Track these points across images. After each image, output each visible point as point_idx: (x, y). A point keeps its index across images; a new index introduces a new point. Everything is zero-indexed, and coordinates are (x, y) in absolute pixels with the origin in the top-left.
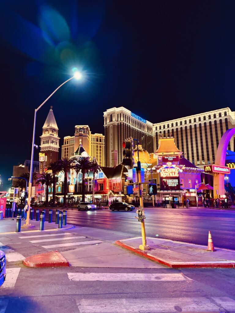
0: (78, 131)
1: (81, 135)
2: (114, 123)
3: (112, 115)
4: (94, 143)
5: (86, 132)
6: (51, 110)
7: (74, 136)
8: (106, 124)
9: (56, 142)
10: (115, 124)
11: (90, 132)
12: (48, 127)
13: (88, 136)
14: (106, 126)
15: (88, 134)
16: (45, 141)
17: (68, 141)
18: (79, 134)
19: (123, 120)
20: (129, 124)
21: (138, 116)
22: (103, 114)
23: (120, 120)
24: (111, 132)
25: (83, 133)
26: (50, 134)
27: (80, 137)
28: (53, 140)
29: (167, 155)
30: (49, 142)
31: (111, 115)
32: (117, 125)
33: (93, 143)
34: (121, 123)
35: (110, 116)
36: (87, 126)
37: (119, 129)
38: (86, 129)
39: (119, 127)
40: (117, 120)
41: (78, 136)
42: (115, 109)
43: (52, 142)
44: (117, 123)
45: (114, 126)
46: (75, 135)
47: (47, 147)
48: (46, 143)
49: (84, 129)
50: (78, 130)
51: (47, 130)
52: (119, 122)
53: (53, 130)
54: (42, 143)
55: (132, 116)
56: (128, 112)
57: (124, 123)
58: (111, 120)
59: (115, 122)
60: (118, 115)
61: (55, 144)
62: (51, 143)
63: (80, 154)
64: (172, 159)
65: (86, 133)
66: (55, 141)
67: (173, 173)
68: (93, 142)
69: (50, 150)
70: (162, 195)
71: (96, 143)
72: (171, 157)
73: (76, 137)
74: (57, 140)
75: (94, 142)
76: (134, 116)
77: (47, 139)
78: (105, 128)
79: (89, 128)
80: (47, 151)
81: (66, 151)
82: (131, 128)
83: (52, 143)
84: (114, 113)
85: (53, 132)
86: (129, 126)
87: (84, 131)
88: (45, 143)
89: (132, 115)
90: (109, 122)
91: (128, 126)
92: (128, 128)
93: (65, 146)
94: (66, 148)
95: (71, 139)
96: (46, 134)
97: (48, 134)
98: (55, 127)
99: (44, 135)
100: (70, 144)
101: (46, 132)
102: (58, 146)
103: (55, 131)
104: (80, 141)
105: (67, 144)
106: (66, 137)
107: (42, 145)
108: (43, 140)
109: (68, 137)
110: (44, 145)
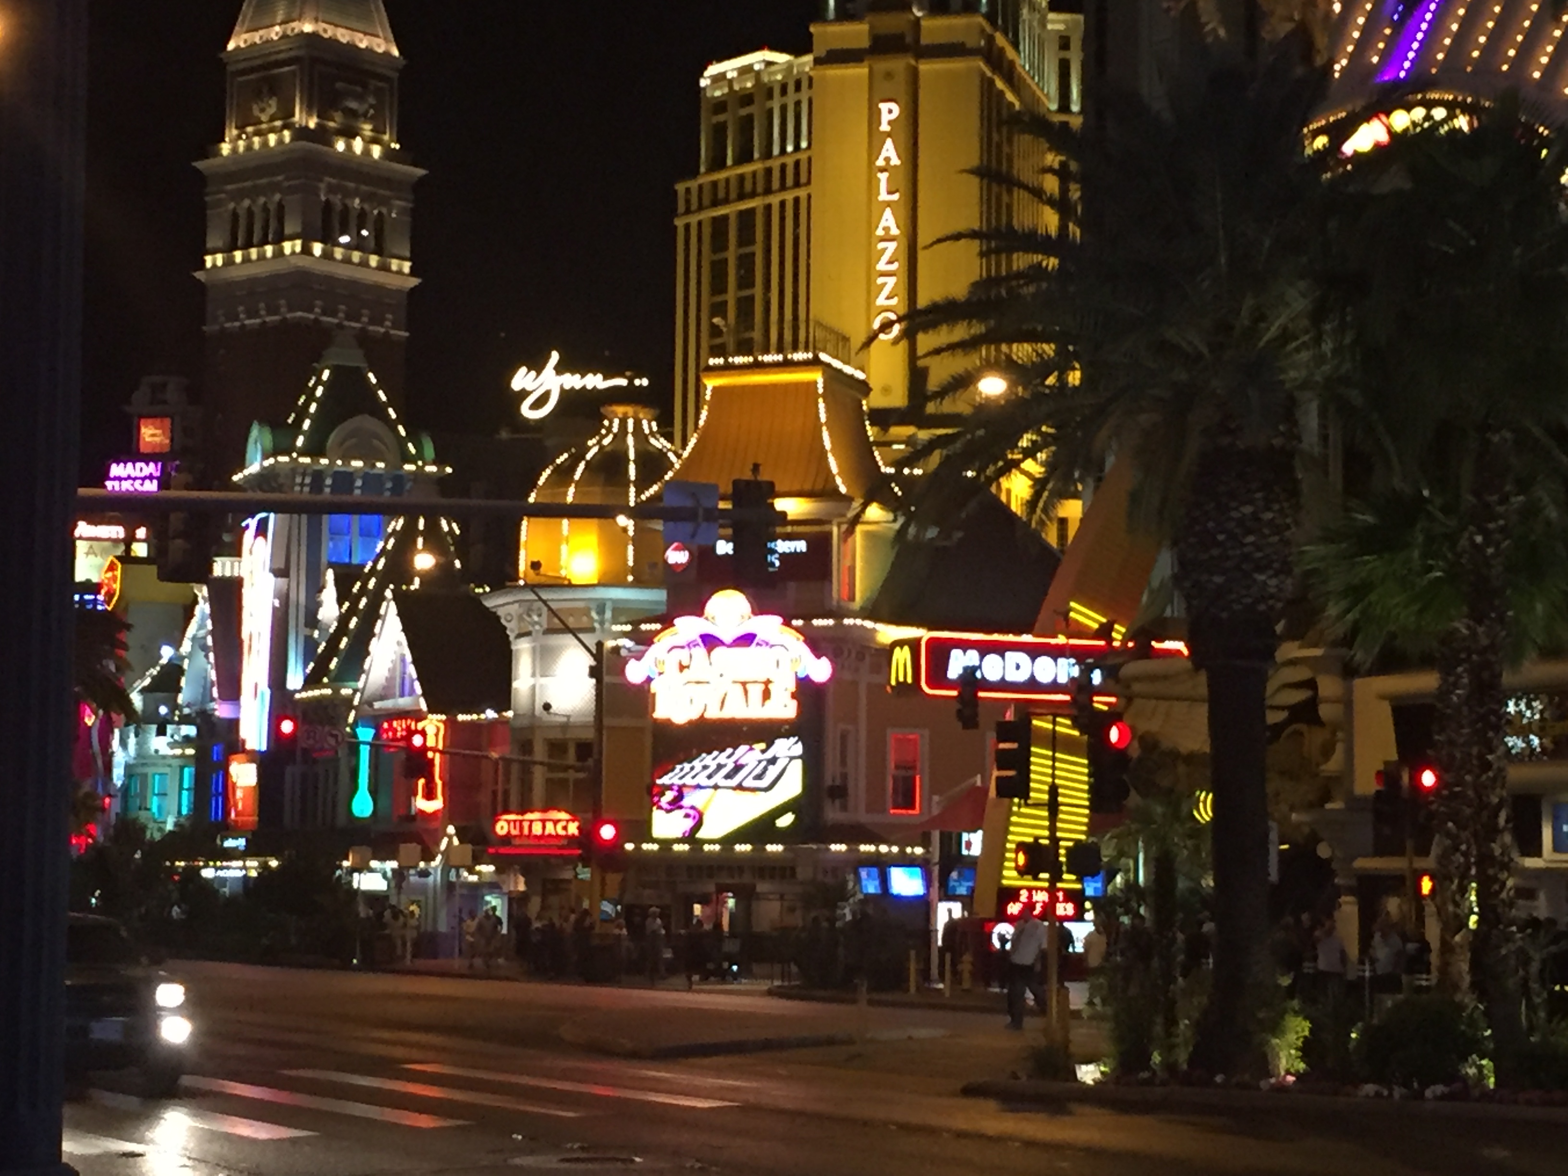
1: (892, 40)
7: (808, 50)
9: (379, 221)
16: (250, 213)
17: (747, 124)
18: (862, 24)
25: (921, 11)
27: (885, 64)
30: (294, 224)
41: (857, 59)
43: (328, 227)
46: (820, 49)
48: (264, 241)
51: (268, 80)
53: (339, 77)
54: (215, 235)
62: (307, 237)
63: (319, 447)
65: (969, 8)
66: (356, 203)
67: (756, 691)
73: (835, 72)
80: (275, 329)
81: (731, 255)
85: (330, 103)
88: (248, 244)
93: (721, 194)
94: (725, 218)
95: (791, 88)
96: (258, 133)
97: (278, 123)
98: (363, 43)
99: (241, 144)
100: (775, 164)
101: (262, 110)
102: (395, 264)
103: (365, 86)
104: (885, 118)
105: (744, 156)
106: (730, 67)
107: (219, 259)
108: (232, 205)
109: (756, 59)
110: (238, 255)
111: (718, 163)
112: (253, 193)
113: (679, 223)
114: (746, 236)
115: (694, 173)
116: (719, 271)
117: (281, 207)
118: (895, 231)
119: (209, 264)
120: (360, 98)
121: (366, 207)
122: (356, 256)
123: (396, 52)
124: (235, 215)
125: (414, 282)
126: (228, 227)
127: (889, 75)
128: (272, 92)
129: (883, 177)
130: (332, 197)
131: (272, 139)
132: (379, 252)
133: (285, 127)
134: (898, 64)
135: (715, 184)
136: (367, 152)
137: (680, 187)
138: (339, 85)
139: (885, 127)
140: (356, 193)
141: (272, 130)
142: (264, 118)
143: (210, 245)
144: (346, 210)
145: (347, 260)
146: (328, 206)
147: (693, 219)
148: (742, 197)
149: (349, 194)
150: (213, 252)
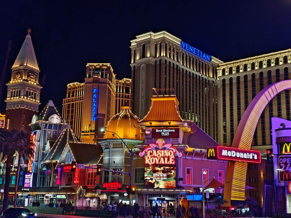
0: (92, 74)
1: (96, 81)
2: (149, 61)
3: (146, 46)
4: (121, 96)
5: (106, 75)
6: (28, 37)
8: (134, 62)
9: (35, 94)
10: (150, 63)
11: (114, 76)
12: (21, 67)
13: (110, 82)
14: (134, 66)
15: (111, 79)
16: (15, 92)
17: (73, 92)
18: (92, 79)
19: (165, 55)
20: (176, 63)
21: (194, 48)
22: (131, 43)
23: (160, 55)
24: (142, 76)
25: (100, 77)
26: (24, 80)
27: (95, 84)
28: (29, 90)
29: (161, 126)
30: (22, 94)
31: (144, 46)
32: (154, 64)
33: (118, 96)
34: (160, 60)
35: (141, 47)
36: (108, 64)
37: (158, 71)
38: (106, 70)
39: (158, 67)
40: (153, 54)
41: (91, 83)
42: (150, 35)
43: (27, 94)
44: (154, 60)
45: (148, 65)
46: (86, 81)
47: (18, 103)
48: (17, 96)
49: (103, 70)
50: (92, 72)
51: (19, 72)
52: (158, 59)
53: (30, 72)
54: (9, 95)
55: (182, 47)
56: (176, 40)
57: (166, 61)
58: (143, 56)
59: (151, 58)
60: (156, 45)
61: (32, 98)
62: (24, 96)
63: (47, 119)
64: (167, 134)
65: (106, 77)
66: (32, 91)
67: (166, 159)
68: (118, 94)
69: (22, 109)
70: (148, 197)
71: (124, 96)
72: (166, 131)
73: (88, 85)
74: (36, 91)
75: (121, 94)
76: (187, 47)
77: (18, 88)
78: (132, 69)
79: (111, 68)
80: (18, 109)
81: (70, 109)
82: (181, 71)
83: (27, 96)
84: (148, 41)
85: (29, 76)
86: (177, 66)
87: (102, 74)
88: (14, 96)
89: (184, 47)
90: (140, 59)
91: (175, 67)
92: (175, 71)
93: (69, 101)
94: (70, 104)
95: (80, 87)
96: (17, 80)
97: (20, 79)
98: (34, 68)
99: (14, 82)
100: (77, 97)
101: (18, 77)
102: (37, 101)
103: (34, 74)
104: (94, 91)
105: (73, 96)
106: (71, 84)
107: (9, 99)
108: (12, 91)
109: (75, 83)
110: (12, 98)
111: (69, 97)
112: (15, 89)
113: (63, 104)
114: (73, 107)
115: (66, 98)
116: (68, 111)
117: (20, 91)
118: (95, 106)
119: (7, 99)
120: (33, 76)
121: (33, 92)
122: (31, 99)
123: (39, 70)
124: (12, 92)
125: (40, 104)
126: (11, 94)
127: (95, 86)
128: (19, 74)
129: (94, 99)
130: (28, 90)
131: (19, 81)
132: (35, 99)
133: (21, 79)
134: (96, 84)
135: (68, 100)
136: (34, 84)
137: (63, 100)
138: (30, 74)
139: (94, 92)
140: (32, 90)
141: (19, 80)
142: (18, 78)
143: (8, 96)
144: (30, 92)
145: (30, 100)
146: (27, 91)
147: (65, 104)
148: (72, 101)
149: (30, 90)
150: (8, 97)
